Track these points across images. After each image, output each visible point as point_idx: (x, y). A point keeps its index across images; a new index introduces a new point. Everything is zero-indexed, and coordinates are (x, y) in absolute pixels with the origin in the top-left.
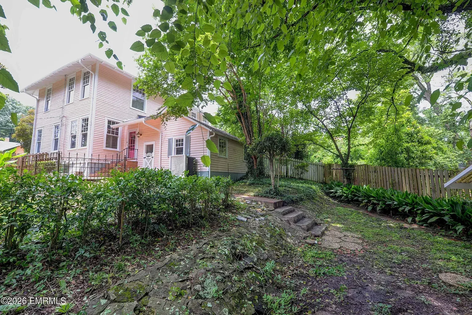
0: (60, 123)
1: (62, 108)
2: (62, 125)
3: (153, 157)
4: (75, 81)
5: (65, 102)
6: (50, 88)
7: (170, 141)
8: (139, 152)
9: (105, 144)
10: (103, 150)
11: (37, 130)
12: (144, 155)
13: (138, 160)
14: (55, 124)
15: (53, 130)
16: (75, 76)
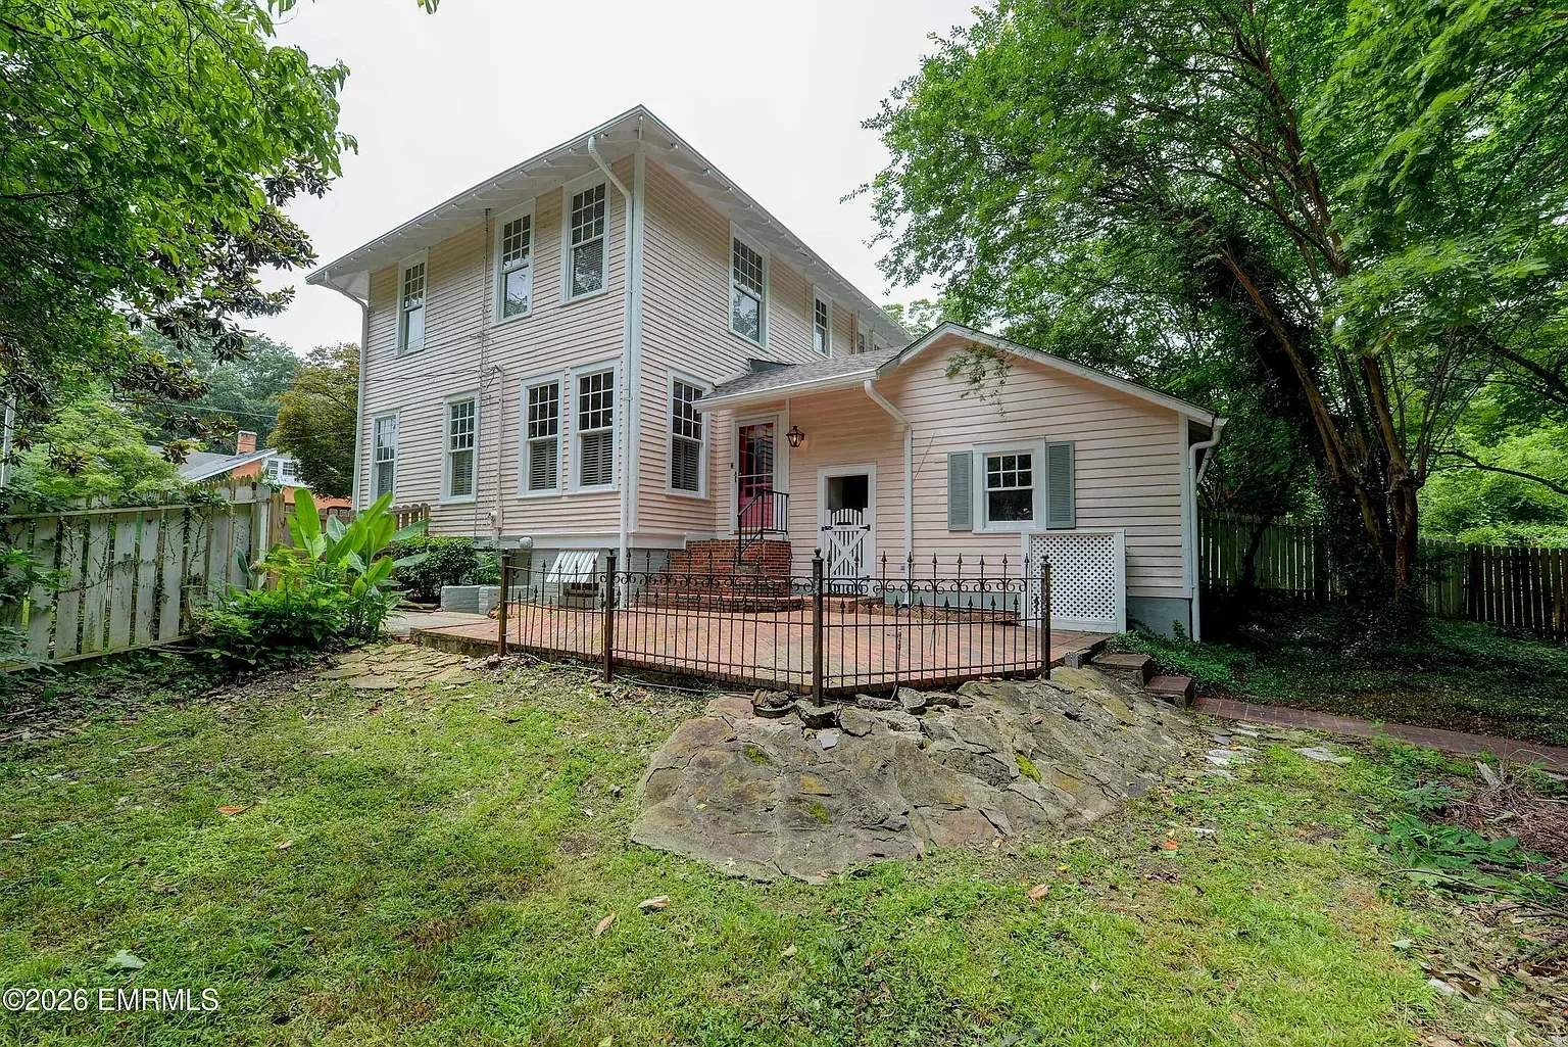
0: (476, 395)
1: (482, 336)
2: (487, 402)
3: (868, 528)
4: (532, 229)
5: (494, 313)
6: (417, 263)
7: (959, 465)
8: (793, 505)
9: (668, 478)
10: (664, 499)
11: (373, 421)
12: (823, 515)
13: (791, 536)
14: (453, 400)
15: (446, 421)
16: (531, 211)
